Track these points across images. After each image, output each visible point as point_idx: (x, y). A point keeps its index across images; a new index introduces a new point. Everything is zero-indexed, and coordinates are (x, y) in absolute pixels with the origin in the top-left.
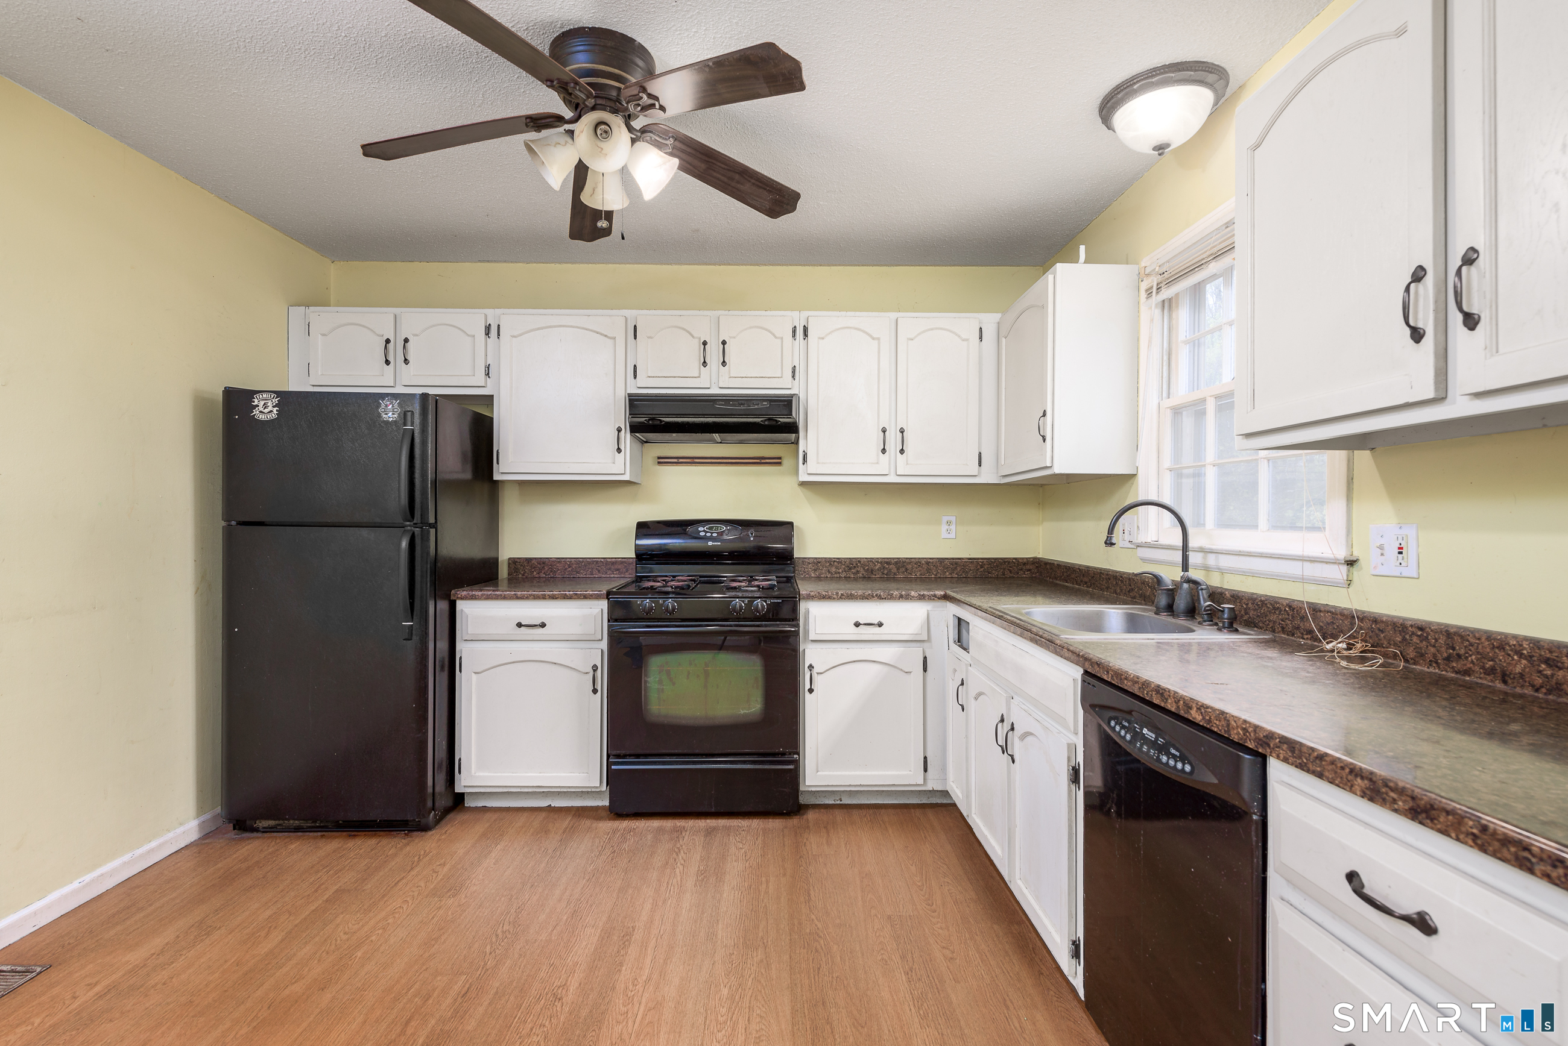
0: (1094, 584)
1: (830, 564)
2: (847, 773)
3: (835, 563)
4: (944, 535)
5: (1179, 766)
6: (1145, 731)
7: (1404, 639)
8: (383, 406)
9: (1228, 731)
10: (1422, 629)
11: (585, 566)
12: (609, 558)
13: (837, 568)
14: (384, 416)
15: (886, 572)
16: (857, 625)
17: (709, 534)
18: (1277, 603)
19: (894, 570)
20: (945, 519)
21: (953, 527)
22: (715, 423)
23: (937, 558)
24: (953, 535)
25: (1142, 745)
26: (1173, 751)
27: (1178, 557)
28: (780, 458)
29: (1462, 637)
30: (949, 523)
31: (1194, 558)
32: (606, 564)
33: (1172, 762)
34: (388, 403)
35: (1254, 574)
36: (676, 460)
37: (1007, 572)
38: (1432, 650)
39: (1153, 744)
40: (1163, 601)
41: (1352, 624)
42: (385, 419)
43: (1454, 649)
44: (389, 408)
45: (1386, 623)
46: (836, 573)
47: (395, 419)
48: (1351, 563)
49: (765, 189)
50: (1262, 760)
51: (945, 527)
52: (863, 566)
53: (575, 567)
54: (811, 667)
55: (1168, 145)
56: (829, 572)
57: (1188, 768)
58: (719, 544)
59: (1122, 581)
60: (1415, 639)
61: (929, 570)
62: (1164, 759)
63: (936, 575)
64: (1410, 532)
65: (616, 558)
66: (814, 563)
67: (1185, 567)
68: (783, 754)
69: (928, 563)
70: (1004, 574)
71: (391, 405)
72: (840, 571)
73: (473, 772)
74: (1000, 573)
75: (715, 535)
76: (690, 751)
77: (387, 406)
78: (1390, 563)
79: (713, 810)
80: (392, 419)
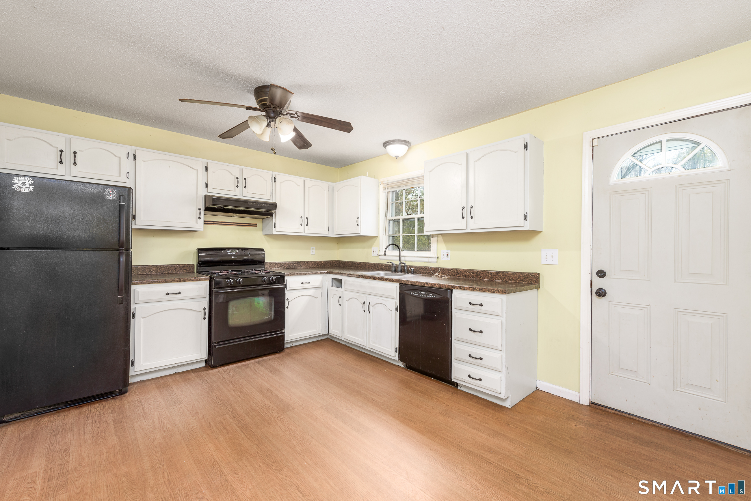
0: (363, 267)
1: (275, 264)
2: (298, 334)
3: (277, 264)
4: (311, 253)
5: (432, 296)
6: (422, 292)
7: (449, 272)
8: (107, 192)
9: (445, 287)
10: (452, 270)
11: (168, 268)
12: (181, 265)
13: (278, 265)
14: (107, 197)
15: (294, 266)
16: (302, 283)
17: (231, 254)
18: (421, 267)
19: (297, 266)
20: (312, 248)
21: (314, 251)
22: (244, 210)
23: (310, 261)
24: (314, 254)
25: (421, 295)
26: (430, 294)
27: (398, 258)
28: (257, 224)
29: (459, 270)
30: (313, 249)
31: (402, 259)
32: (179, 267)
33: (430, 296)
34: (110, 191)
35: (414, 261)
36: (213, 223)
37: (330, 265)
38: (454, 273)
39: (425, 294)
40: (393, 269)
41: (439, 270)
42: (108, 198)
43: (458, 272)
44: (110, 193)
45: (445, 269)
46: (277, 267)
47: (114, 199)
48: (437, 258)
49: (303, 142)
50: (451, 290)
51: (311, 251)
52: (287, 264)
53: (163, 269)
54: (288, 299)
55: (398, 157)
56: (275, 267)
57: (434, 296)
58: (237, 257)
59: (374, 265)
60: (451, 272)
61: (307, 265)
62: (428, 296)
63: (310, 267)
64: (449, 251)
65: (184, 264)
66: (270, 264)
67: (400, 261)
68: (279, 331)
69: (307, 263)
70: (329, 266)
71: (112, 192)
72: (279, 267)
73: (141, 364)
74: (328, 265)
75: (234, 254)
76: (247, 336)
77: (109, 192)
78: (445, 258)
79: (255, 356)
80: (112, 199)
